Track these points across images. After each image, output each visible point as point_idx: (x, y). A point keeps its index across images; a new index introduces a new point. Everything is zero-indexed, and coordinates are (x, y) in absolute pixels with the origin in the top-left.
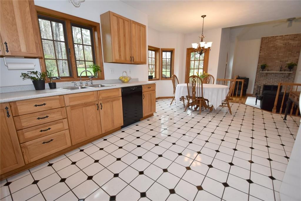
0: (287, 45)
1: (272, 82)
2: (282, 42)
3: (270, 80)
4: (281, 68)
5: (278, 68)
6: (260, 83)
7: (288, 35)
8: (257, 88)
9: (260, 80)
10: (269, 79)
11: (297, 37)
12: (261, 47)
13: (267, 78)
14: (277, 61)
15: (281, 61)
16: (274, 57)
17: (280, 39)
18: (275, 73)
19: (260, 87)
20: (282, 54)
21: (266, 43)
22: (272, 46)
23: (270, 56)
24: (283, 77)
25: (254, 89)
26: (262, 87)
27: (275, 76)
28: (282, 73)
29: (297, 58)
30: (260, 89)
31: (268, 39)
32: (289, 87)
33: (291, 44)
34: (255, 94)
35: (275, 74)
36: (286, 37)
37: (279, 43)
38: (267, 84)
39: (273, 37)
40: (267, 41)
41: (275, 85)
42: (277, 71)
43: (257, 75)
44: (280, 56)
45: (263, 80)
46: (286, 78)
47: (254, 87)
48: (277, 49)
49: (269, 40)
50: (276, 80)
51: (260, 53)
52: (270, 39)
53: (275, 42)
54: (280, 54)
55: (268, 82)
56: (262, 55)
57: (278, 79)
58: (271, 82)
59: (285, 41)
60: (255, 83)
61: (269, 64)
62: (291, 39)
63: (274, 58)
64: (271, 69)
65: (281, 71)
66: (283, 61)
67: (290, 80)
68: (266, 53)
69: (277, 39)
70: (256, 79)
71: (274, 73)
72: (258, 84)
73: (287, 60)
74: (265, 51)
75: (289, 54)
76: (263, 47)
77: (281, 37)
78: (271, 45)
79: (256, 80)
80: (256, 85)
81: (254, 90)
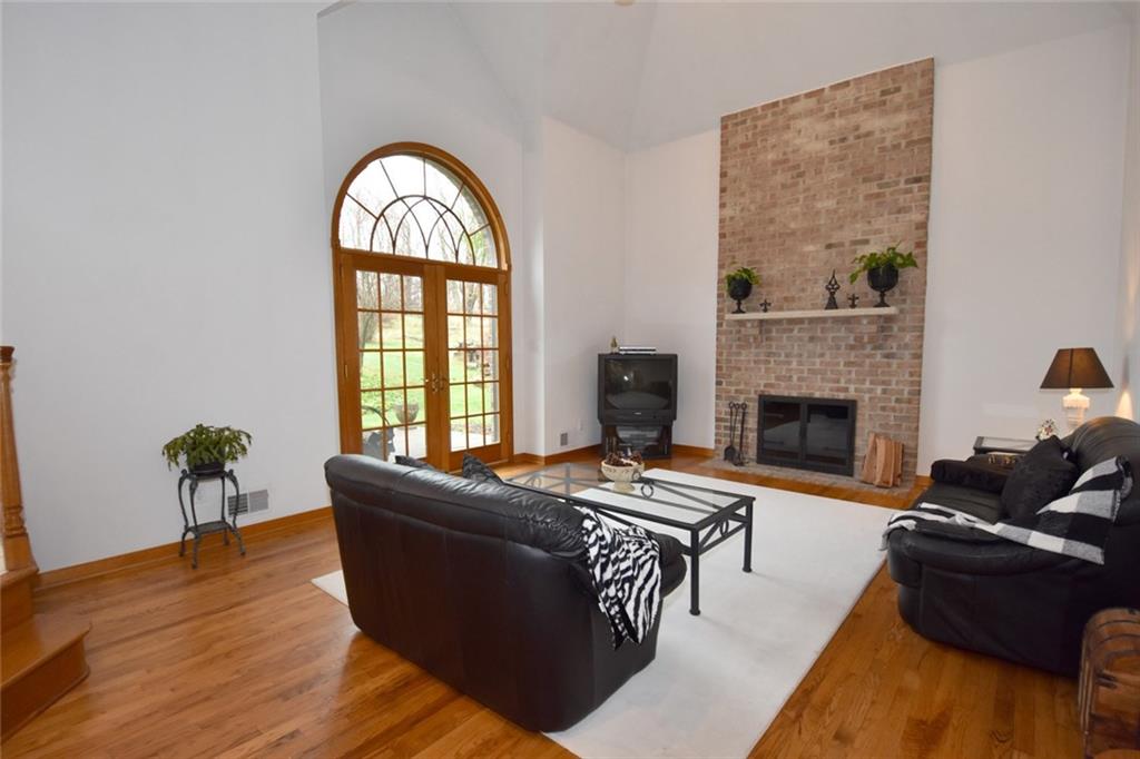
0: (851, 139)
1: (799, 379)
2: (822, 127)
3: (789, 363)
4: (832, 287)
5: (820, 290)
6: (742, 387)
7: (847, 84)
8: (731, 414)
9: (739, 369)
10: (782, 358)
11: (898, 90)
12: (723, 175)
13: (769, 355)
14: (811, 248)
15: (829, 246)
16: (793, 225)
17: (810, 113)
18: (811, 320)
19: (744, 406)
20: (831, 204)
21: (744, 146)
22: (775, 163)
23: (772, 221)
24: (852, 348)
25: (718, 420)
26: (753, 408)
27: (812, 339)
28: (847, 320)
29: (916, 217)
30: (743, 422)
31: (749, 123)
32: (894, 410)
33: (869, 134)
34: (723, 447)
35: (806, 326)
36: (839, 94)
37: (810, 139)
38: (773, 392)
39: (775, 104)
40: (750, 134)
41: (817, 395)
42: (814, 307)
43: (723, 339)
44: (818, 213)
45: (752, 364)
46: (868, 350)
47: (717, 405)
48: (801, 175)
49: (759, 128)
50: (818, 366)
51: (722, 206)
52: (760, 123)
53: (787, 136)
54: (819, 205)
55: (778, 378)
56: (732, 218)
57: (827, 358)
58: (795, 378)
59: (839, 122)
60: (719, 383)
61: (772, 269)
62: (867, 107)
63: (793, 233)
64: (786, 299)
65: (832, 304)
66: (842, 245)
67: (895, 362)
68: (753, 207)
69: (794, 117)
70: (718, 361)
71: (800, 321)
72: (733, 388)
73: (864, 233)
74: (743, 194)
75: (868, 197)
76: (732, 173)
77: (812, 102)
78: (771, 156)
79: (719, 368)
80: (724, 395)
81: (717, 427)
